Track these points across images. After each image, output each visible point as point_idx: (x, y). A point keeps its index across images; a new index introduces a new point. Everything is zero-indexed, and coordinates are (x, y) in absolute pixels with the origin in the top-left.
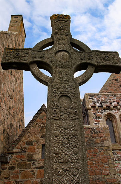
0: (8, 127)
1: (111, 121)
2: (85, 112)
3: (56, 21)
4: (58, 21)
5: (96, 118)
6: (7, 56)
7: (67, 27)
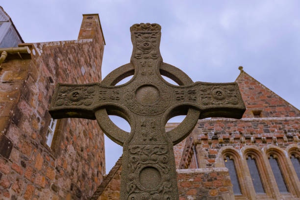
0: (78, 179)
1: (232, 159)
2: (193, 148)
3: (140, 35)
4: (141, 35)
5: (210, 157)
6: (59, 98)
7: (154, 44)
